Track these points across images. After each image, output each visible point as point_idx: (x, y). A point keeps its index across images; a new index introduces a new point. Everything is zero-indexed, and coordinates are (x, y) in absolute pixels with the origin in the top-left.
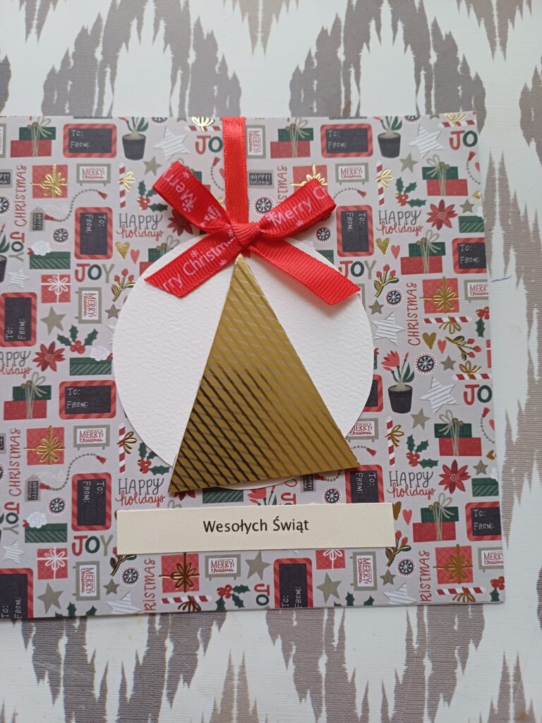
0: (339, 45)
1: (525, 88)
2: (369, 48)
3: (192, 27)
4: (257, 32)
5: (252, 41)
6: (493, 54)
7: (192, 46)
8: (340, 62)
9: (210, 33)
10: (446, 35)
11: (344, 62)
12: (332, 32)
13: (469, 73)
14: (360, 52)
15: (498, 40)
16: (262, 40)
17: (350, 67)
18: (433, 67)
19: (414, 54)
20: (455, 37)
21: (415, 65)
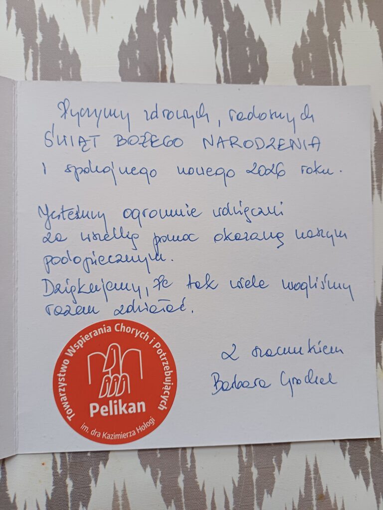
0: (153, 21)
1: (296, 45)
2: (176, 21)
3: (37, 13)
4: (89, 13)
5: (86, 22)
6: (271, 20)
7: (38, 28)
8: (155, 34)
9: (52, 17)
10: (235, 7)
11: (159, 34)
12: (147, 10)
13: (254, 36)
14: (171, 25)
15: (274, 8)
16: (94, 20)
17: (164, 38)
18: (226, 33)
19: (211, 24)
20: (242, 8)
21: (213, 33)
